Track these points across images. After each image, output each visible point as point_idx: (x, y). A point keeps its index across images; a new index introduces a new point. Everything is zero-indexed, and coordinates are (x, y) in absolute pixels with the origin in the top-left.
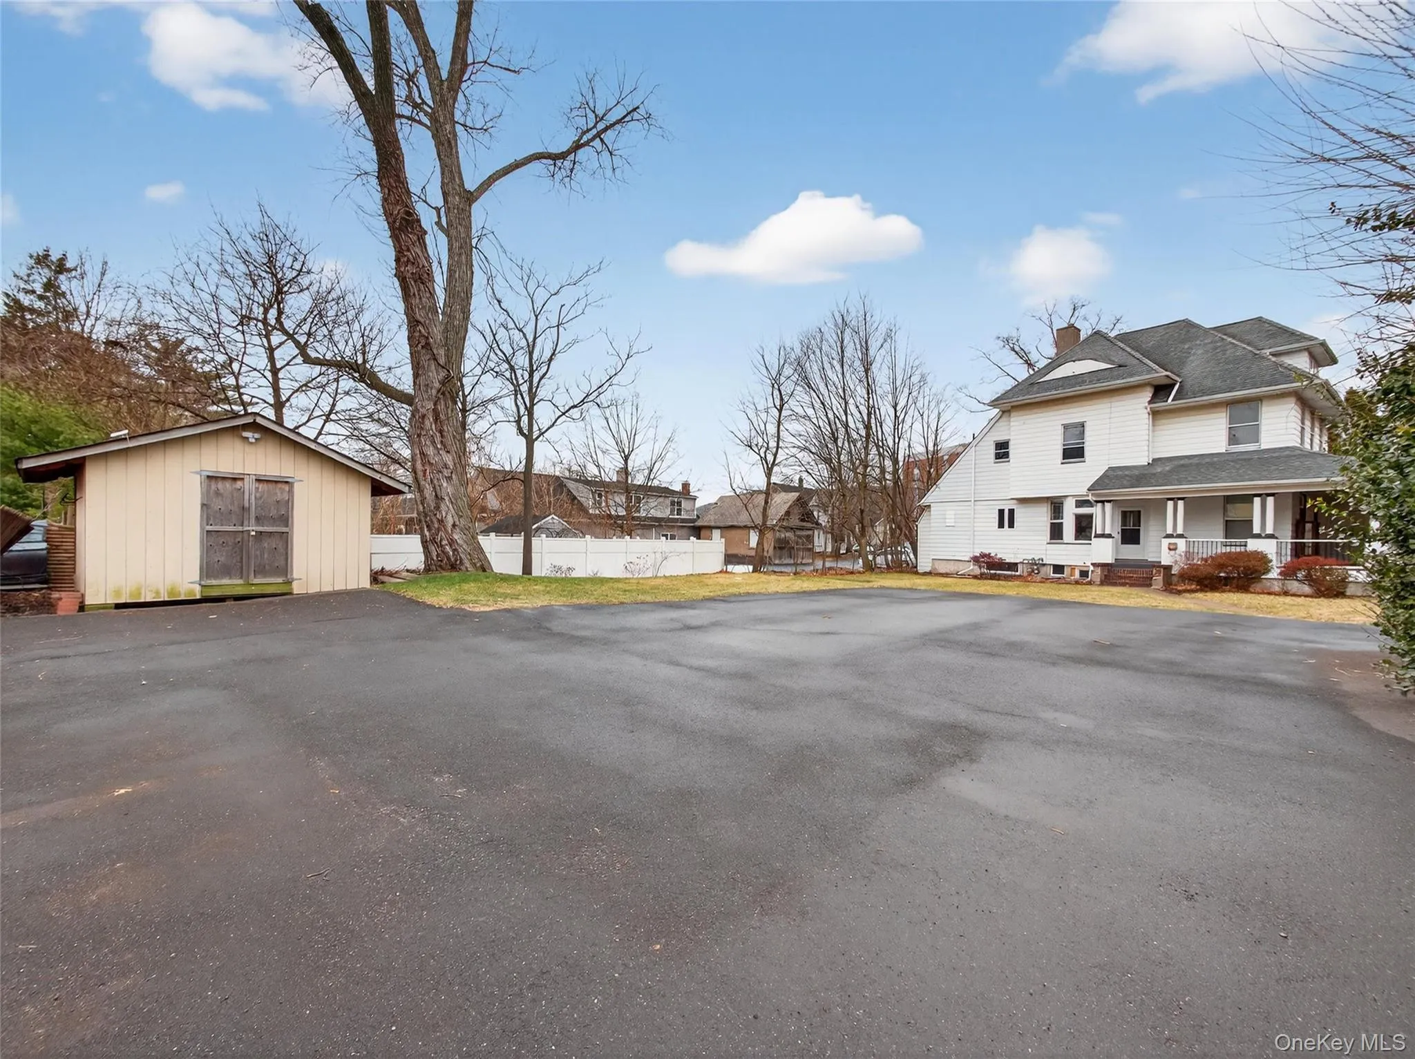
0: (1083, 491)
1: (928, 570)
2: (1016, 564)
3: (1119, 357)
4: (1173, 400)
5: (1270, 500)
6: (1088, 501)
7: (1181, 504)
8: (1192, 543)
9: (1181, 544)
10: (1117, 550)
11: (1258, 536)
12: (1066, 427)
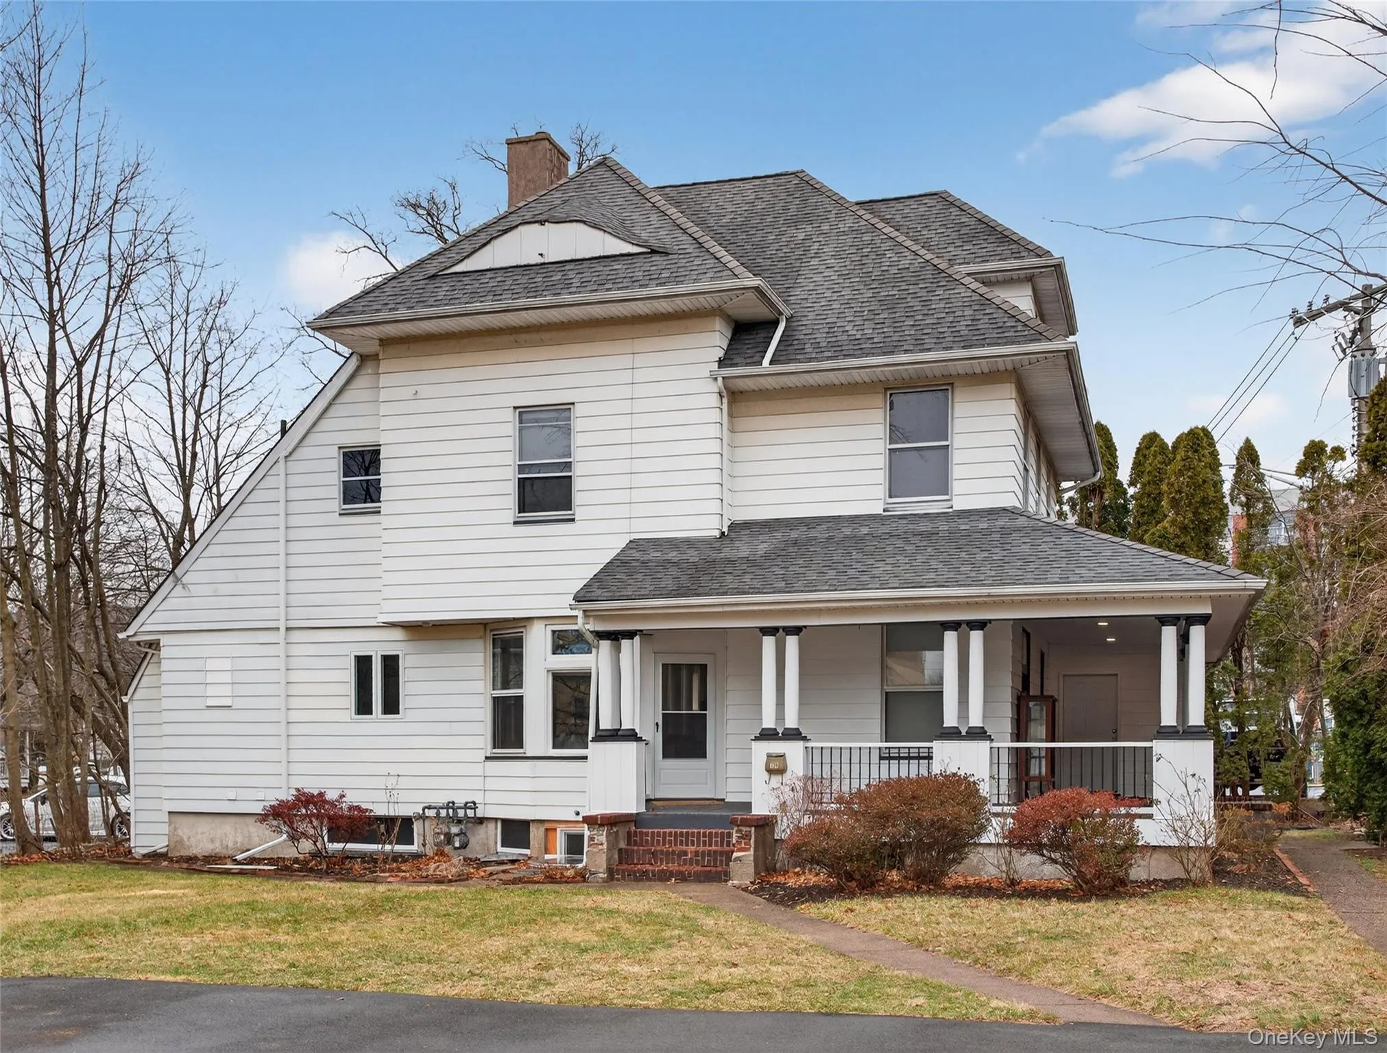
0: (562, 605)
1: (160, 844)
2: (407, 822)
3: (654, 231)
4: (771, 363)
5: (976, 637)
6: (578, 636)
7: (792, 643)
8: (817, 754)
9: (794, 752)
10: (648, 773)
11: (953, 734)
12: (523, 412)
